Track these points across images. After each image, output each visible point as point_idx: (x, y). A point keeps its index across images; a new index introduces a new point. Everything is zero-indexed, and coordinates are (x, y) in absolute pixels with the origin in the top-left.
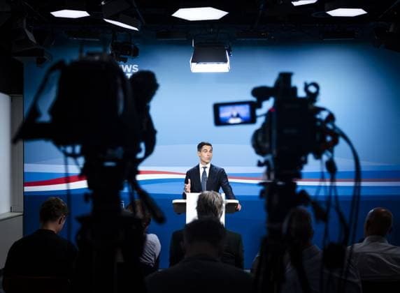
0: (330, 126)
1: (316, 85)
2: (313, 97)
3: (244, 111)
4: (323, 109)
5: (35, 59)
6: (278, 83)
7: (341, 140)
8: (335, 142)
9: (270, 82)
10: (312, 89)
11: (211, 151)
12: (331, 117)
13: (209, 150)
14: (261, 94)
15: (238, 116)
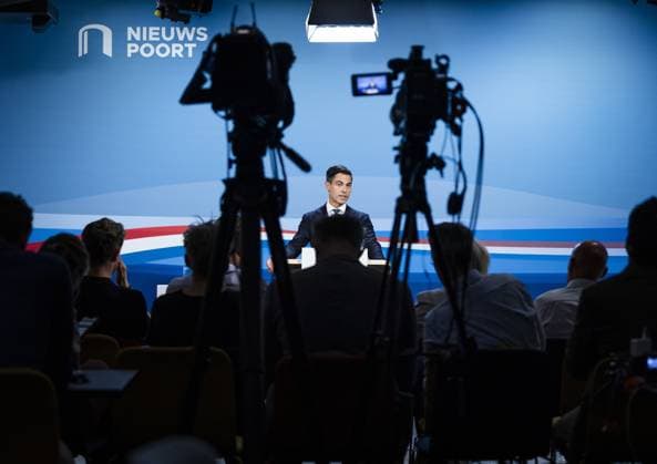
0: (458, 95)
1: (446, 57)
2: (444, 69)
3: (381, 82)
4: (452, 80)
5: (29, 17)
6: (412, 55)
7: (469, 110)
8: (464, 111)
9: (405, 54)
10: (443, 61)
11: (349, 185)
12: (459, 87)
13: (345, 182)
14: (396, 65)
15: (375, 87)
